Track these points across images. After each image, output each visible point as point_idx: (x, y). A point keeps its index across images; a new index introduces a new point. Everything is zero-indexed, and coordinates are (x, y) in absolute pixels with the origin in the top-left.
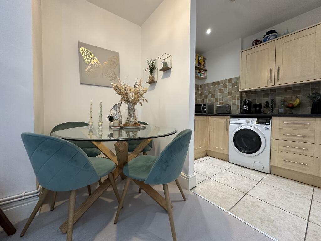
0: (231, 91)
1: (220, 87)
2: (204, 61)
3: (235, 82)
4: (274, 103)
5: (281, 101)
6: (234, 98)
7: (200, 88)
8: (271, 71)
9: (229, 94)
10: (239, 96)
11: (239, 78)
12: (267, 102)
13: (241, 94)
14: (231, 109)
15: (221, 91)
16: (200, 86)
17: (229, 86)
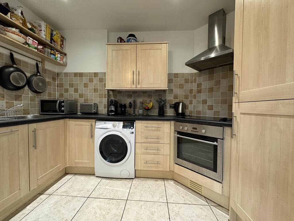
0: (97, 87)
1: (85, 80)
2: (62, 41)
3: (101, 78)
4: (135, 104)
5: (141, 103)
6: (101, 96)
7: (58, 76)
8: (133, 73)
9: (95, 90)
10: (106, 94)
11: (105, 73)
12: (130, 103)
13: (108, 92)
14: (97, 108)
15: (86, 85)
16: (58, 74)
17: (96, 80)
